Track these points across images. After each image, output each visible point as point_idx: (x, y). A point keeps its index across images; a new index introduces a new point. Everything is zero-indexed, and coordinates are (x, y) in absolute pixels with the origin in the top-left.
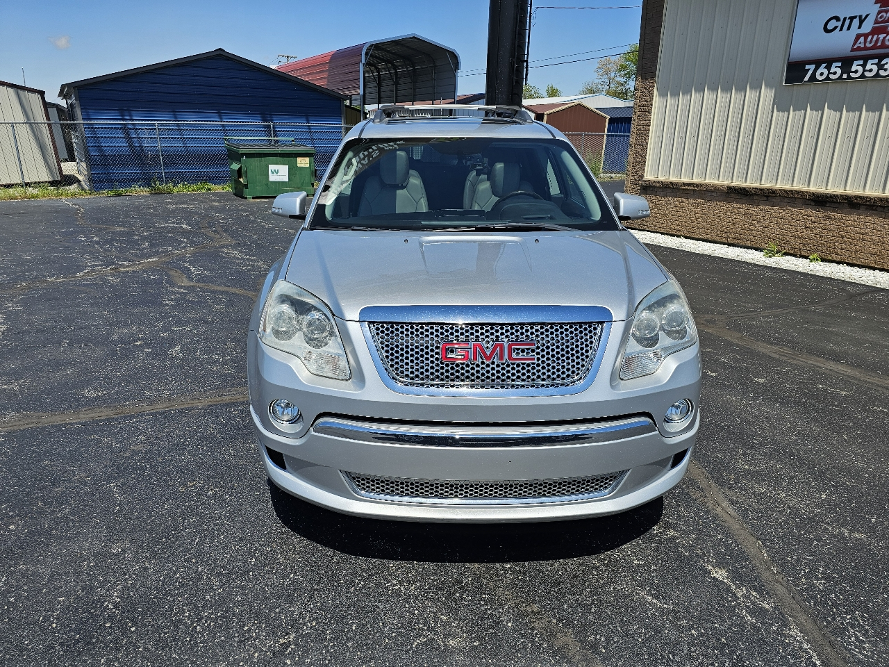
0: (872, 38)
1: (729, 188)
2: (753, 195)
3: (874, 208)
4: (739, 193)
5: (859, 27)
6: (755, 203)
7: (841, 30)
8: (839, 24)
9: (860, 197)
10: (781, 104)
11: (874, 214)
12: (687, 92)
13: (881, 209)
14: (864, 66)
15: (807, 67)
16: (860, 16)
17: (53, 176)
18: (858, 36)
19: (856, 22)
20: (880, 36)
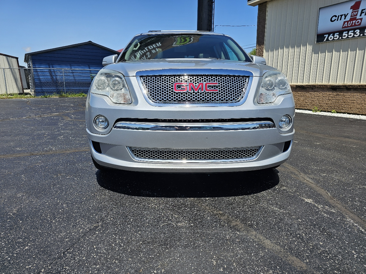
0: (350, 23)
1: (296, 86)
2: (306, 88)
3: (357, 89)
4: (300, 87)
5: (345, 19)
6: (307, 91)
7: (337, 20)
8: (337, 18)
9: (351, 85)
10: (315, 51)
11: (357, 92)
12: (277, 49)
13: (360, 90)
14: (348, 33)
15: (325, 36)
16: (345, 15)
17: (19, 91)
18: (345, 22)
19: (343, 17)
20: (353, 21)
